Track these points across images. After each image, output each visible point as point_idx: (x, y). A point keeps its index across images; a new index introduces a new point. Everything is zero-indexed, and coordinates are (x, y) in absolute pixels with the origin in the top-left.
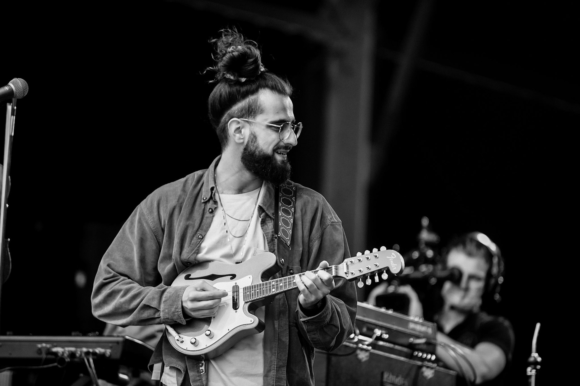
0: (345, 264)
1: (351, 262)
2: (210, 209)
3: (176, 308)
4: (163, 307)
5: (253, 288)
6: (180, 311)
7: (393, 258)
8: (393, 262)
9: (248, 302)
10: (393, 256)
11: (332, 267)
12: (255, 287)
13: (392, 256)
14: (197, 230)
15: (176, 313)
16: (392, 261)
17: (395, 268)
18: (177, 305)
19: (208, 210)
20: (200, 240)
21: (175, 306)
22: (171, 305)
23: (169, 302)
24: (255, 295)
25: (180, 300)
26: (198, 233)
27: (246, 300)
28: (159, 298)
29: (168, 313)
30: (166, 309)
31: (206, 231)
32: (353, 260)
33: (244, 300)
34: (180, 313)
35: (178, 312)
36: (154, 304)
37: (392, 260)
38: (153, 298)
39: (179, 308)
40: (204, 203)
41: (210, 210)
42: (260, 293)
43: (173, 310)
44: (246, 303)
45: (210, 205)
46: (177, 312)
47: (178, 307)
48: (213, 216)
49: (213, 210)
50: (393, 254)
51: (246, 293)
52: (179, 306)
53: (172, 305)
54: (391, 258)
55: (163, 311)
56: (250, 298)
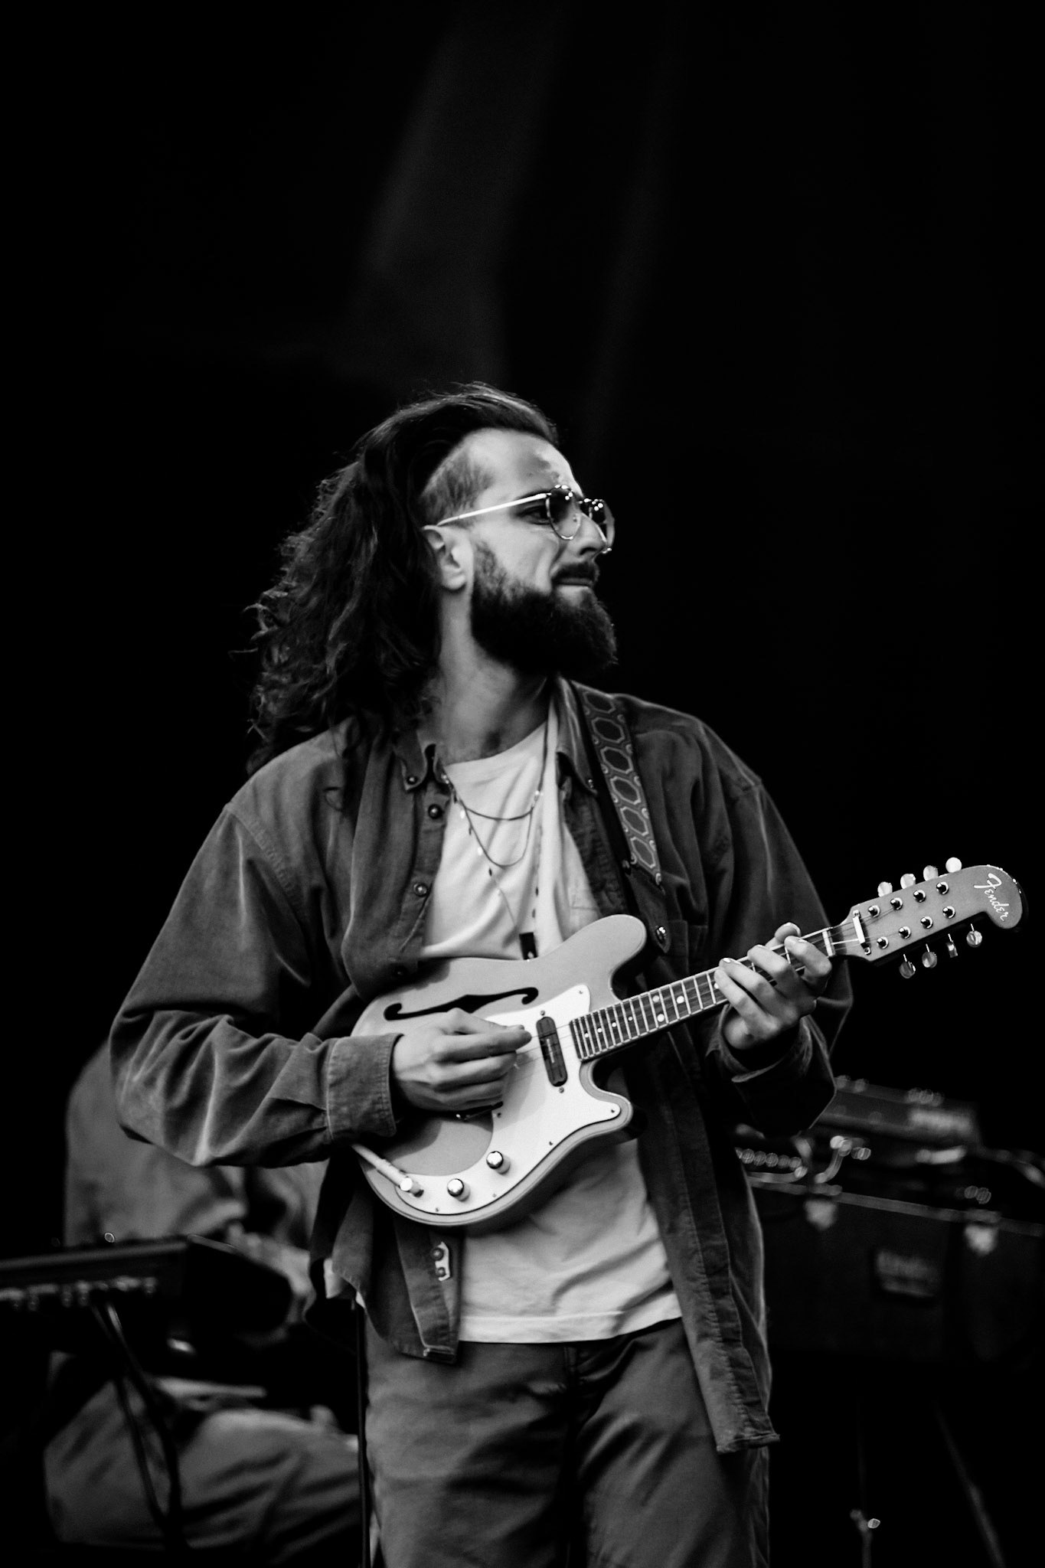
0: (856, 920)
1: (874, 913)
2: (431, 807)
3: (374, 1103)
4: (332, 1100)
5: (597, 1020)
6: (388, 1110)
7: (994, 886)
8: (995, 899)
9: (590, 1060)
10: (994, 882)
11: (821, 934)
12: (604, 1017)
13: (988, 882)
14: (410, 874)
15: (376, 1116)
16: (991, 896)
17: (1007, 913)
18: (377, 1093)
19: (426, 809)
20: (423, 899)
21: (370, 1097)
22: (355, 1094)
23: (347, 1088)
24: (609, 1038)
25: (383, 1079)
26: (414, 879)
27: (585, 1055)
28: (314, 1077)
29: (350, 1116)
30: (343, 1104)
31: (433, 870)
32: (877, 907)
33: (579, 1057)
34: (387, 1113)
35: (382, 1113)
36: (304, 1095)
37: (991, 893)
38: (300, 1080)
39: (384, 1101)
40: (411, 791)
41: (434, 811)
42: (624, 1031)
43: (366, 1106)
44: (584, 1062)
45: (430, 797)
46: (379, 1111)
47: (381, 1098)
48: (444, 827)
49: (443, 808)
50: (991, 876)
51: (580, 1035)
52: (384, 1095)
53: (359, 1094)
54: (987, 889)
55: (334, 1111)
56: (597, 1050)
